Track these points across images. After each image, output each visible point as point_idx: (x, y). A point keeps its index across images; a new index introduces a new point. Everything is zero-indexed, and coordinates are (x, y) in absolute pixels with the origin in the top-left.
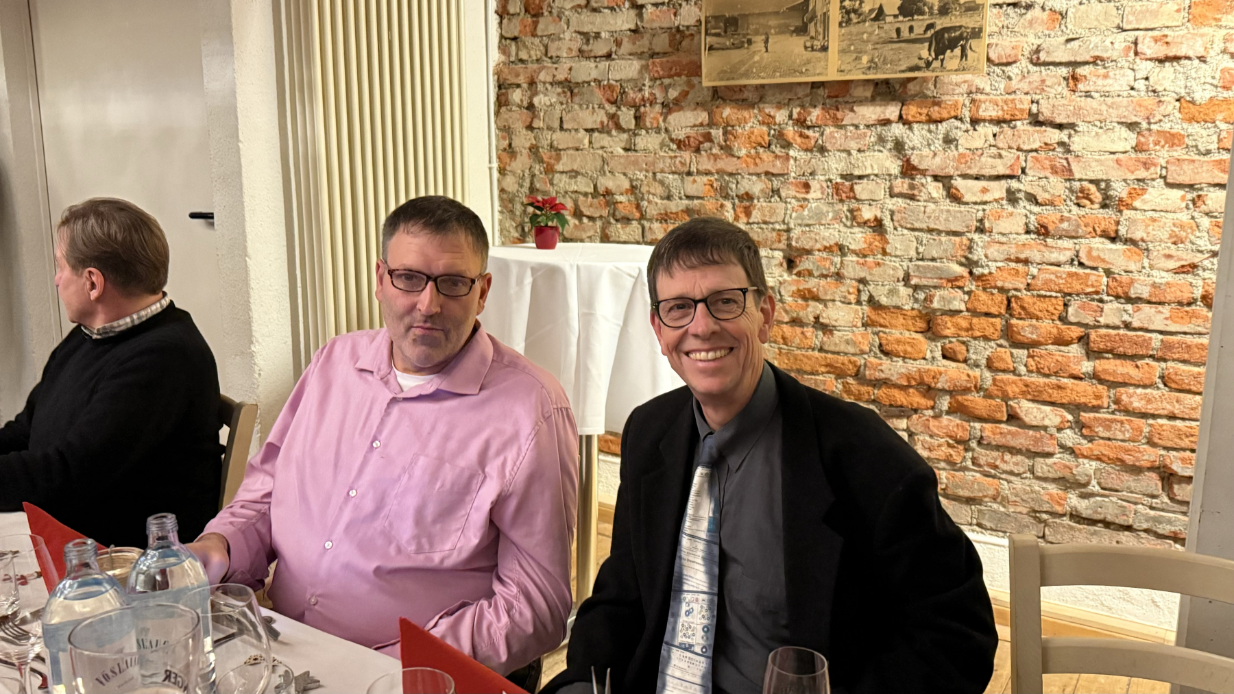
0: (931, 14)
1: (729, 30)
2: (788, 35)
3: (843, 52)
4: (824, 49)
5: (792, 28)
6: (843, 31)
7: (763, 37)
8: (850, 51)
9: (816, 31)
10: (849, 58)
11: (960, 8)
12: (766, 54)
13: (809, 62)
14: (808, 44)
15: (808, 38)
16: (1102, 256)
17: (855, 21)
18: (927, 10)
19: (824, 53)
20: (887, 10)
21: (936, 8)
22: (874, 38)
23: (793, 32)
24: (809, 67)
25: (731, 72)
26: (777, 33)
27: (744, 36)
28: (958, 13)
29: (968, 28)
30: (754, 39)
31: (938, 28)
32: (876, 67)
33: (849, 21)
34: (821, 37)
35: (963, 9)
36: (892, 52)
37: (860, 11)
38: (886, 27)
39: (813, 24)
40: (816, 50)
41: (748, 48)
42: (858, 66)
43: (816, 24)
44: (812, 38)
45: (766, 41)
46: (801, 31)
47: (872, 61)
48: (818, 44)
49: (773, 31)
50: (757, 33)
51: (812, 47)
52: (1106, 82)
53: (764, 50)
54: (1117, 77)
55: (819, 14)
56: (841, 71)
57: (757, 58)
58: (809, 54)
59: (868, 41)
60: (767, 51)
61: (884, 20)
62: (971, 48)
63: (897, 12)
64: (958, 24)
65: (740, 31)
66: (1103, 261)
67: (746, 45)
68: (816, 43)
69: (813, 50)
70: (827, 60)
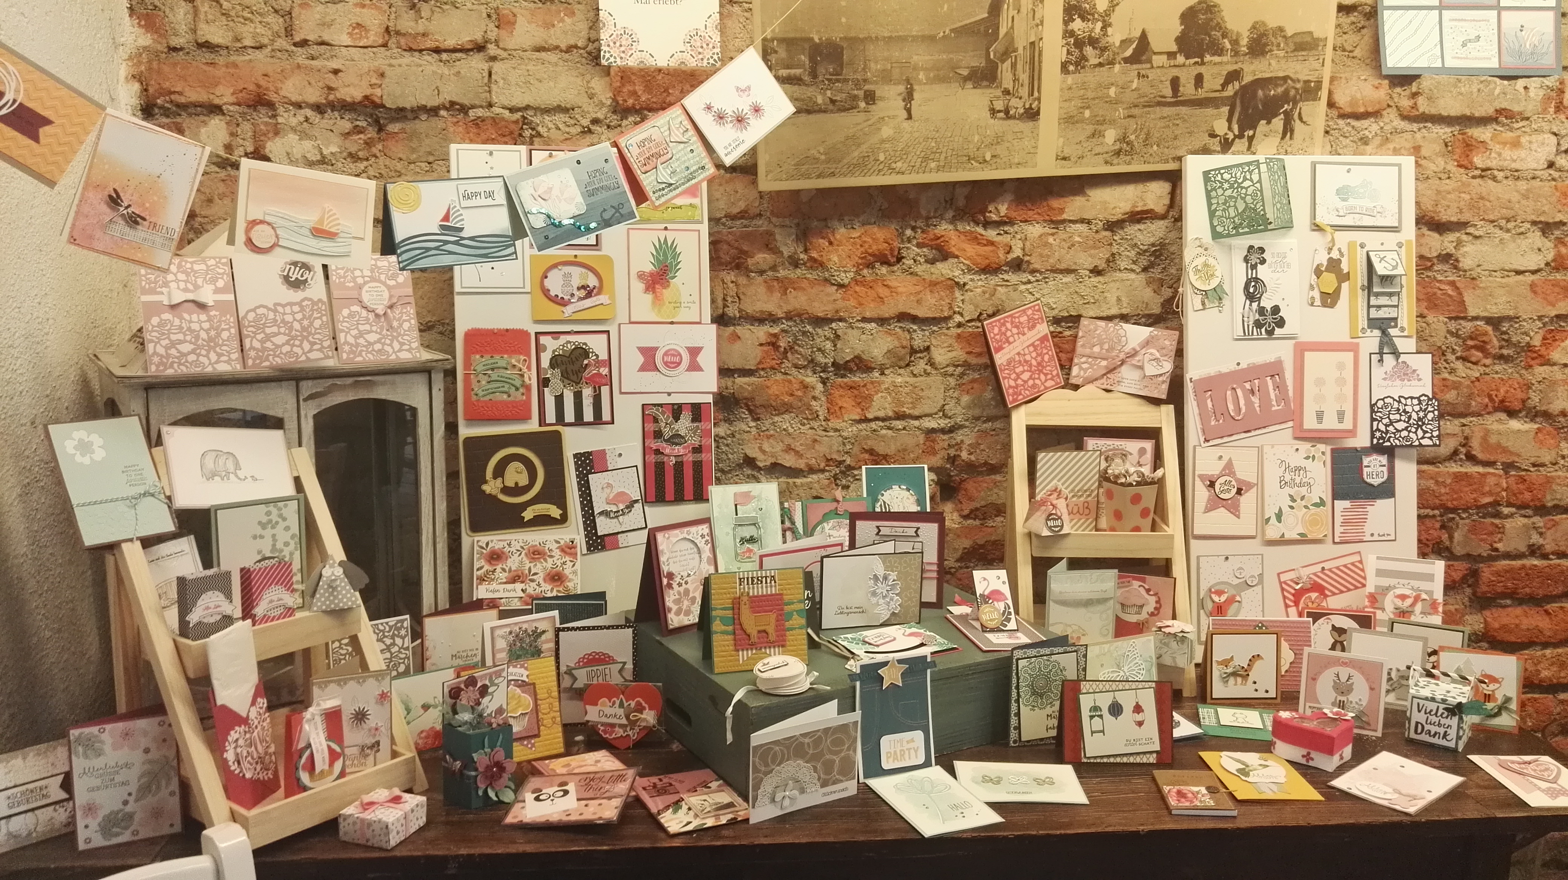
0: (1236, 53)
1: (821, 70)
2: (955, 85)
3: (1069, 121)
4: (1032, 114)
5: (965, 72)
6: (1070, 79)
7: (901, 88)
8: (1082, 121)
9: (1016, 80)
10: (1083, 132)
11: (1287, 44)
12: (906, 125)
13: (998, 140)
14: (999, 105)
15: (998, 93)
16: (1504, 443)
17: (1094, 61)
18: (1228, 46)
19: (1031, 124)
20: (1156, 44)
21: (1244, 41)
22: (1129, 97)
23: (966, 79)
24: (1000, 150)
25: (828, 161)
26: (932, 81)
27: (857, 84)
28: (1281, 53)
29: (1299, 81)
30: (881, 91)
31: (1247, 79)
32: (1131, 152)
33: (1080, 62)
34: (1024, 92)
35: (1292, 46)
36: (1161, 124)
37: (1103, 43)
38: (1152, 74)
39: (1008, 64)
40: (1013, 117)
41: (866, 111)
42: (1098, 149)
43: (1014, 66)
44: (1007, 92)
45: (909, 97)
46: (984, 77)
47: (1123, 139)
48: (1017, 105)
49: (922, 76)
50: (886, 77)
51: (1007, 112)
52: (1515, 154)
53: (905, 114)
54: (1534, 146)
55: (1021, 43)
56: (1064, 159)
57: (886, 132)
58: (998, 125)
59: (1117, 102)
60: (910, 117)
61: (1150, 61)
62: (1301, 118)
63: (1174, 48)
64: (1281, 74)
65: (847, 73)
66: (1505, 450)
67: (862, 105)
68: (1014, 102)
69: (1008, 115)
70: (1036, 137)
